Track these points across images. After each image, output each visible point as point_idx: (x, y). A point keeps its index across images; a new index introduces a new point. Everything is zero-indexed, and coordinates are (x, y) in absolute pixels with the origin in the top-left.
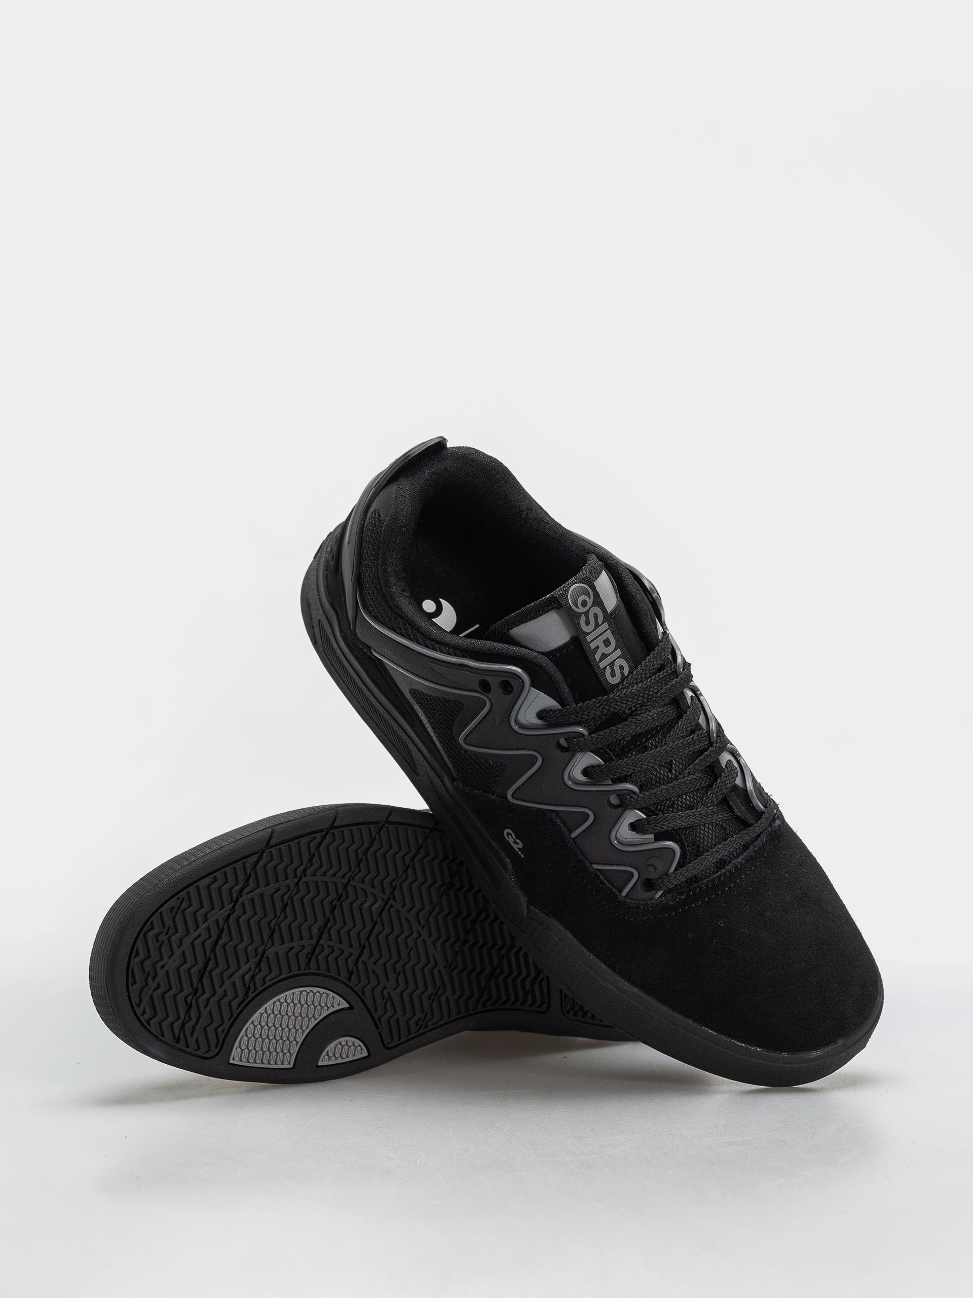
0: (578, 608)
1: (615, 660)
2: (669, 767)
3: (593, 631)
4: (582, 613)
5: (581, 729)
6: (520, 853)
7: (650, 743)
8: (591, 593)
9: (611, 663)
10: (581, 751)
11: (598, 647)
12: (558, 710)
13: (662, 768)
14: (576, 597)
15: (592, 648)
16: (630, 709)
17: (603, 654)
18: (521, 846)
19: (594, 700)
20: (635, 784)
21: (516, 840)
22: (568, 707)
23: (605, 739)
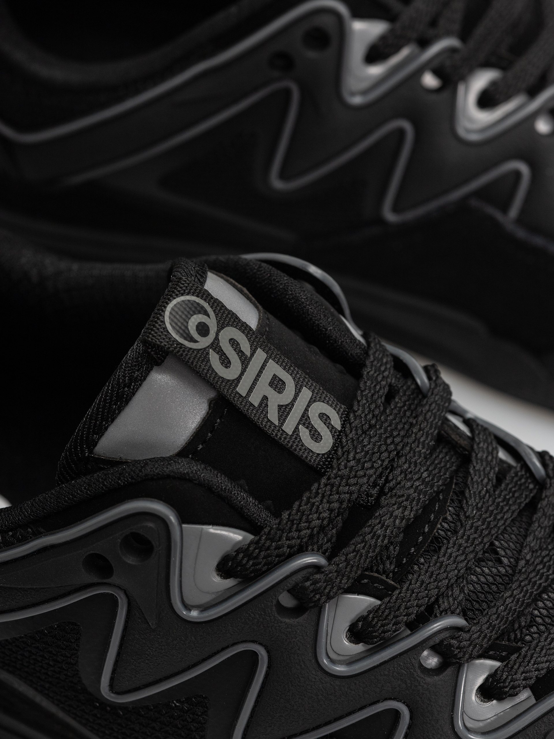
0: (196, 341)
1: (306, 410)
2: (493, 556)
3: (242, 374)
4: (207, 349)
5: (309, 559)
7: (439, 529)
8: (206, 305)
9: (303, 416)
10: (329, 598)
11: (265, 398)
12: (252, 542)
13: (483, 564)
14: (182, 324)
15: (256, 404)
16: (375, 485)
17: (280, 407)
19: (307, 494)
20: (453, 613)
22: (267, 530)
23: (361, 556)
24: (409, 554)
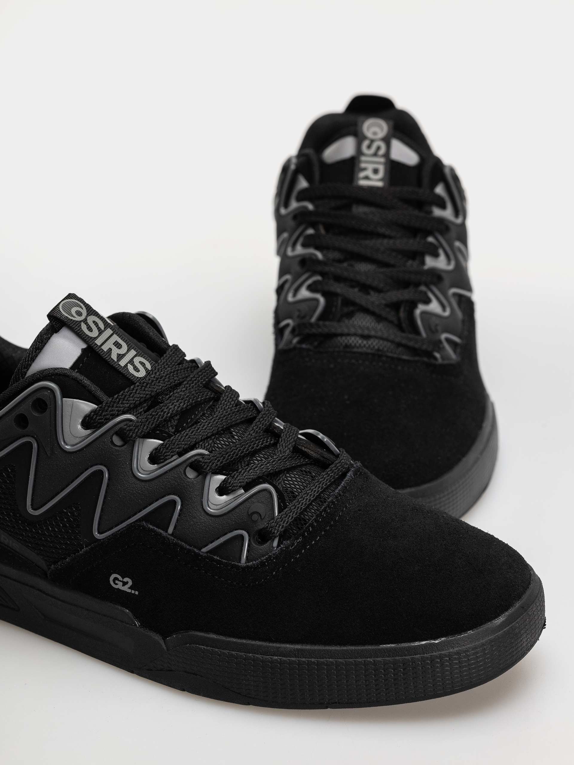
0: (74, 317)
1: (133, 359)
3: (99, 336)
4: (81, 321)
5: (128, 416)
6: (133, 592)
9: (131, 361)
10: (137, 440)
11: (110, 349)
12: (98, 408)
15: (105, 350)
17: (119, 354)
18: (130, 583)
20: (202, 448)
21: (124, 580)
23: (155, 419)
24: (183, 426)
